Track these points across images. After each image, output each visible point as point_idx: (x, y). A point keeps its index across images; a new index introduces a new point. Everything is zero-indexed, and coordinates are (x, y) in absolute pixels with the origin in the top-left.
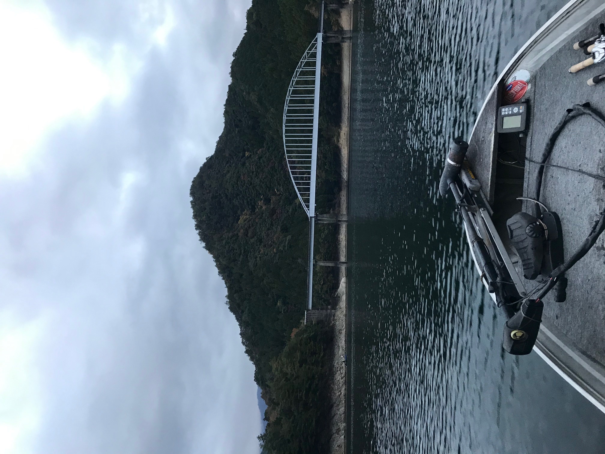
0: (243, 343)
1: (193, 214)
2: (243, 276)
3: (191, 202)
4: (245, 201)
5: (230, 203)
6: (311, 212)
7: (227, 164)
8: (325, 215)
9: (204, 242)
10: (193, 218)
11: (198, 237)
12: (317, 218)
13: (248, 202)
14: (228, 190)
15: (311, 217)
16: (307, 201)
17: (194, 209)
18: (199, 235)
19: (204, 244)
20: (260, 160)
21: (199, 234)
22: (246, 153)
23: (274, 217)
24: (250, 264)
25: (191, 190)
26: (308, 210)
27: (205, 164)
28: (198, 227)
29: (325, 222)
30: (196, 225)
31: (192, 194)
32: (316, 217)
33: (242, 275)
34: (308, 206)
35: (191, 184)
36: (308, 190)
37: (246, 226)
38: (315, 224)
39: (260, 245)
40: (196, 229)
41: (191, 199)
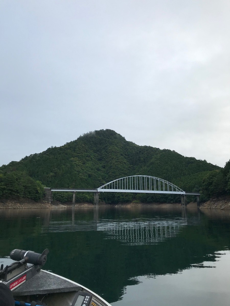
1: (97, 130)
2: (66, 155)
4: (104, 156)
7: (122, 147)
8: (98, 197)
12: (97, 193)
15: (97, 190)
17: (100, 131)
21: (87, 133)
22: (127, 156)
24: (72, 158)
25: (109, 129)
26: (101, 188)
27: (121, 136)
29: (95, 197)
30: (92, 132)
35: (112, 130)
41: (105, 130)
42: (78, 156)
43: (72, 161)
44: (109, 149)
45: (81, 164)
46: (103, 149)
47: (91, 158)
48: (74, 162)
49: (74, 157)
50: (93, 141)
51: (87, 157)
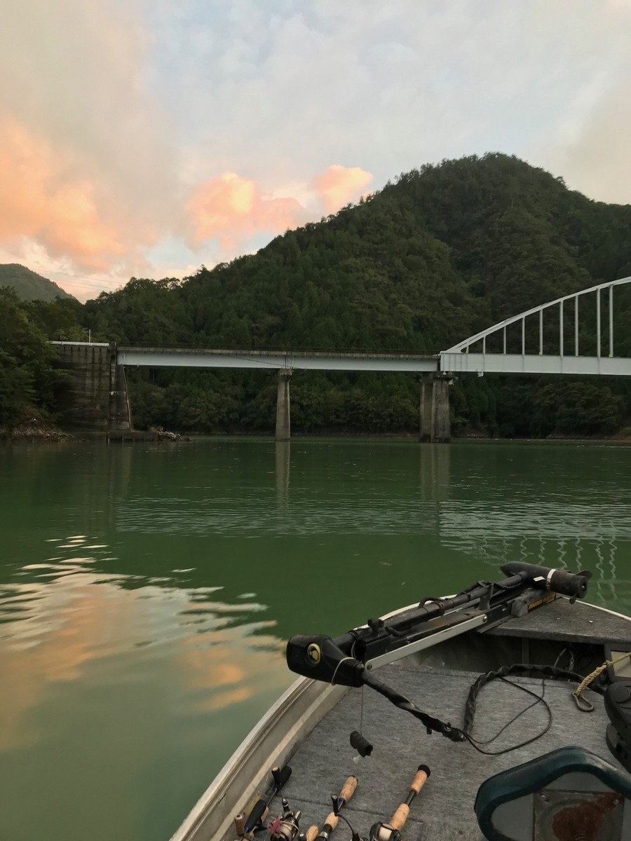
0: (222, 264)
1: (451, 159)
2: (329, 251)
3: (475, 157)
4: (479, 249)
5: (473, 224)
6: (455, 360)
7: (552, 213)
8: (446, 406)
10: (443, 160)
11: (407, 171)
12: (436, 379)
13: (476, 254)
14: (500, 217)
15: (438, 360)
16: (494, 345)
17: (461, 160)
18: (412, 172)
19: (394, 182)
20: (565, 271)
21: (414, 173)
22: (577, 247)
23: (447, 303)
25: (498, 154)
26: (464, 351)
27: (548, 175)
28: (428, 170)
29: (422, 406)
30: (431, 167)
31: (491, 158)
32: (440, 377)
33: (332, 247)
34: (475, 349)
35: (509, 154)
36: (532, 350)
37: (428, 250)
38: (417, 376)
39: (390, 277)
40: (423, 167)
41: (481, 156)
42: (376, 250)
43: (348, 270)
44: (502, 220)
48: (358, 271)
49: (356, 256)
50: (435, 200)
51: (409, 254)
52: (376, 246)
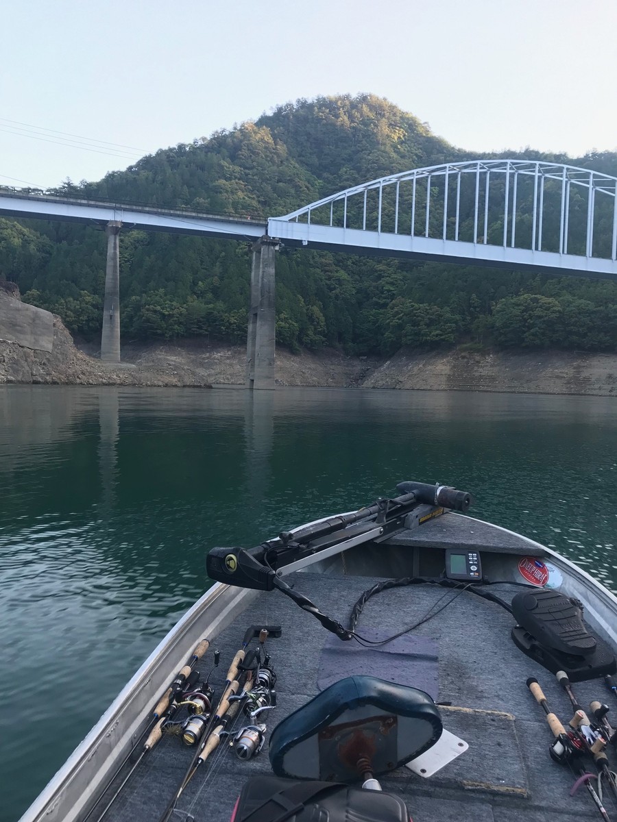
5: (343, 159)
6: (282, 227)
8: (272, 271)
9: (275, 114)
12: (263, 243)
14: (368, 154)
15: (266, 226)
19: (270, 113)
24: (222, 181)
28: (304, 105)
30: (306, 101)
31: (364, 99)
32: (267, 241)
33: (202, 169)
36: (354, 223)
37: (297, 180)
42: (247, 175)
43: (217, 190)
44: (369, 157)
45: (255, 203)
46: (343, 162)
47: (297, 187)
48: (227, 192)
49: (226, 179)
50: (308, 134)
51: (279, 181)
52: (247, 171)
